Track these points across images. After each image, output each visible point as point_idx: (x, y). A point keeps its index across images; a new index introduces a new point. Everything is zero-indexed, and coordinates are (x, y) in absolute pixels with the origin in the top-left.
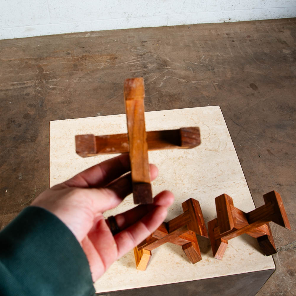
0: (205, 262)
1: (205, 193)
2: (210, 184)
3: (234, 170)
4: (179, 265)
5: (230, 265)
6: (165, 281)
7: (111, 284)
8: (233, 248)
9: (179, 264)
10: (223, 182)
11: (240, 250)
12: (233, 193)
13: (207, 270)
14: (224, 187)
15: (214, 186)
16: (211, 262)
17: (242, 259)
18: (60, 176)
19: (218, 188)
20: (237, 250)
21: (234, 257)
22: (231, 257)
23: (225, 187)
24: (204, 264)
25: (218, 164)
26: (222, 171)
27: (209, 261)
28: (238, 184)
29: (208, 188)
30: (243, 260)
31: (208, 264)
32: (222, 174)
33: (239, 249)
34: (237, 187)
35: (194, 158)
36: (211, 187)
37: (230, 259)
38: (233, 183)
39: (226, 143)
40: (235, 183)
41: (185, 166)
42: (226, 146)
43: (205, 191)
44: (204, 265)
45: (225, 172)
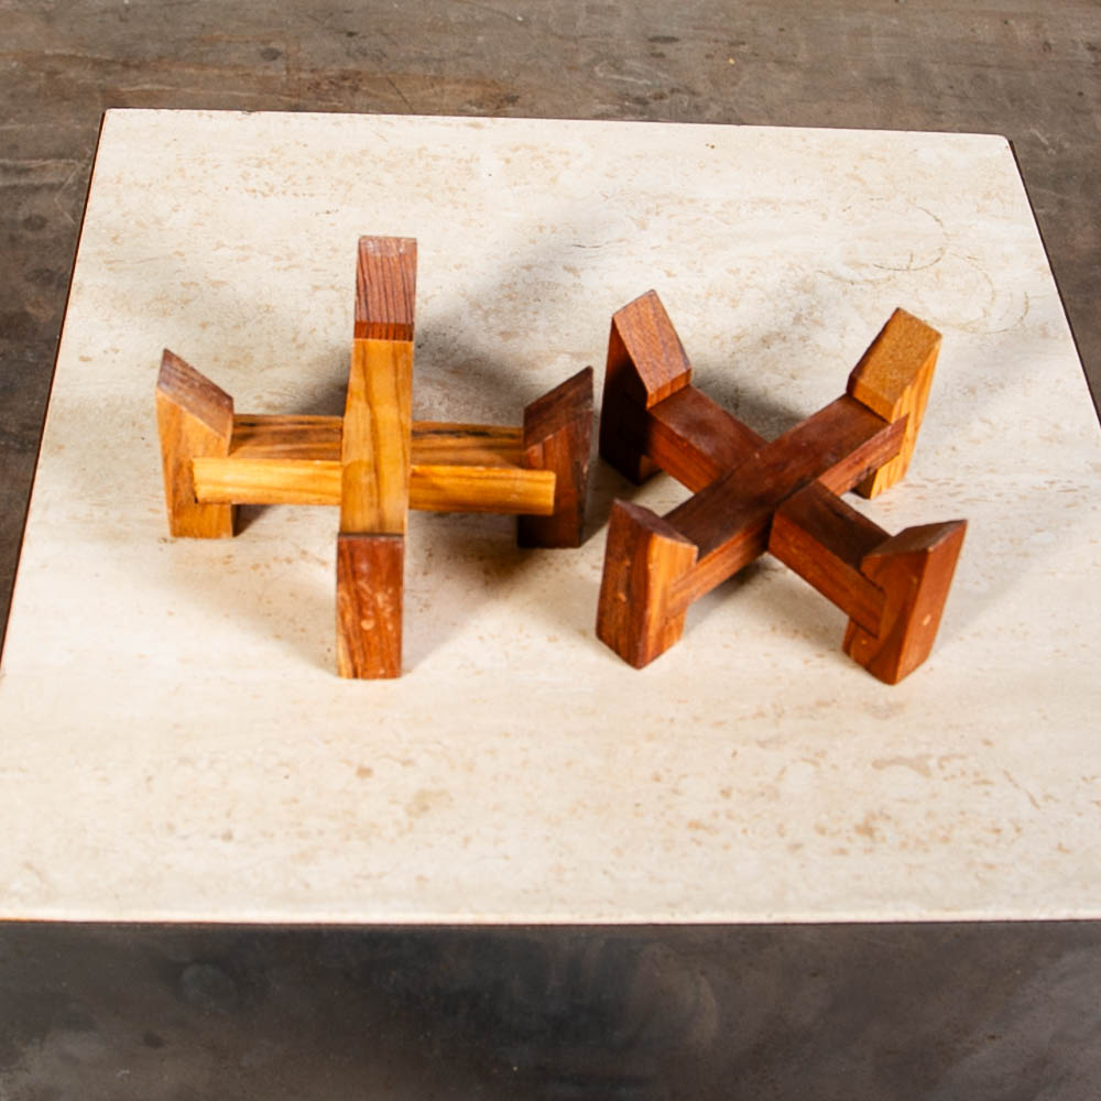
0: (849, 839)
1: (887, 510)
2: (919, 474)
3: (1056, 426)
4: (700, 834)
5: (991, 867)
6: (611, 902)
7: (307, 886)
8: (1016, 786)
9: (705, 828)
10: (992, 471)
11: (1057, 801)
12: (1038, 531)
13: (858, 877)
14: (993, 498)
15: (940, 485)
16: (884, 839)
17: (1060, 847)
18: (117, 351)
19: (960, 498)
20: (1038, 798)
21: (1018, 830)
22: (998, 831)
23: (999, 495)
24: (846, 845)
25: (973, 391)
26: (990, 423)
27: (877, 834)
28: (1075, 490)
29: (908, 490)
30: (1067, 851)
31: (869, 851)
32: (990, 437)
33: (1047, 797)
34: (1068, 506)
35: (844, 346)
36: (924, 486)
37: (994, 836)
38: (1047, 485)
39: (1027, 303)
40: (1057, 487)
41: (793, 377)
42: (1026, 313)
43: (889, 503)
44: (843, 852)
45: (1005, 429)
